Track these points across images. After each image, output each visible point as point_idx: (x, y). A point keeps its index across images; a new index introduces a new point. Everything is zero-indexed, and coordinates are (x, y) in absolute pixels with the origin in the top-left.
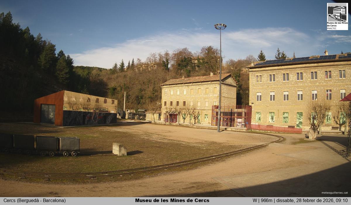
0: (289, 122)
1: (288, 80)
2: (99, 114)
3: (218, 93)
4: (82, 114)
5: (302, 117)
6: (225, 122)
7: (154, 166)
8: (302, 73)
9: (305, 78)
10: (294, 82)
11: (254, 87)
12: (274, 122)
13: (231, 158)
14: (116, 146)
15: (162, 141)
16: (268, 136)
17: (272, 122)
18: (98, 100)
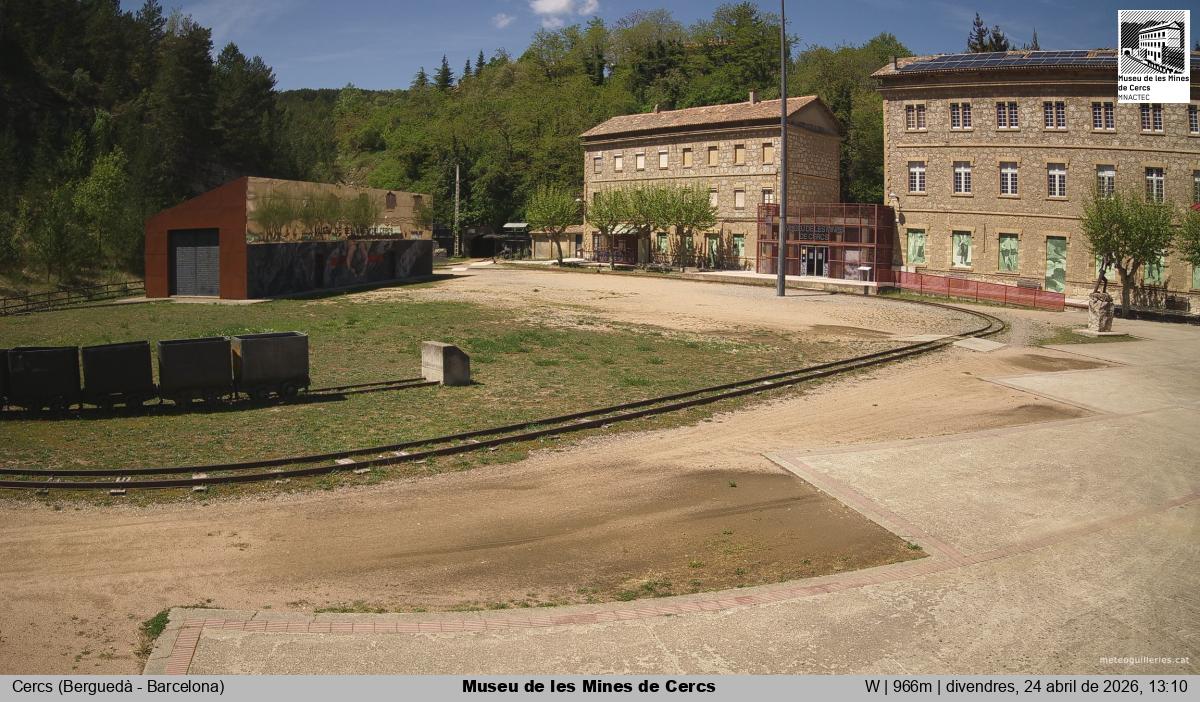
0: (1019, 267)
1: (1016, 125)
2: (369, 246)
3: (779, 162)
4: (313, 253)
5: (1064, 254)
6: (804, 261)
7: (563, 414)
8: (1062, 104)
9: (1073, 121)
10: (1037, 133)
11: (901, 145)
12: (968, 264)
13: (824, 385)
14: (433, 351)
15: (590, 328)
16: (950, 312)
17: (964, 266)
18: (364, 198)
